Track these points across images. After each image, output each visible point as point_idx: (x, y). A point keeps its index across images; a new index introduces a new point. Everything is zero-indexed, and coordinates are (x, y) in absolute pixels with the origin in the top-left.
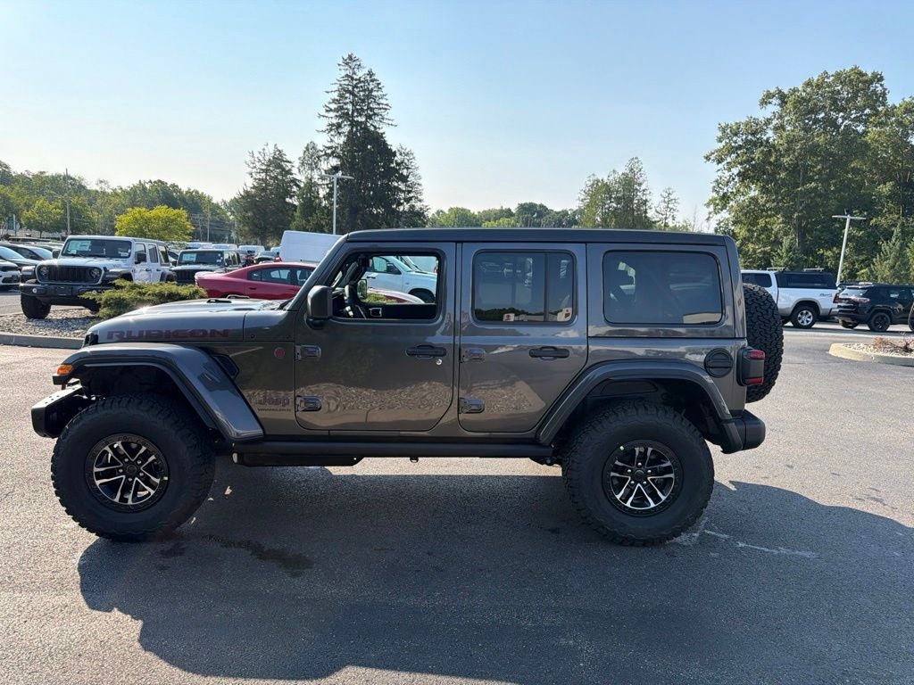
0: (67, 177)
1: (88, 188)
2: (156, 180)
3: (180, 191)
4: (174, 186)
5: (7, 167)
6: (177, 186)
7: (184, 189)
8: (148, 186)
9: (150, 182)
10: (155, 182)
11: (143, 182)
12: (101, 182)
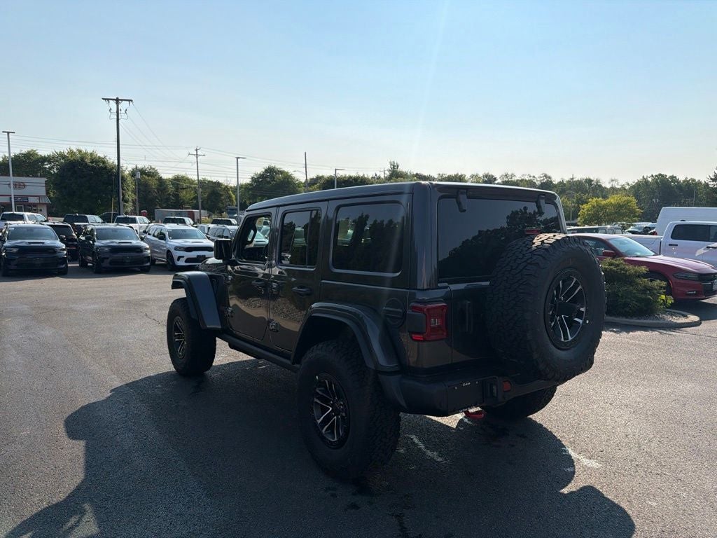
0: (589, 181)
1: (603, 186)
2: (657, 174)
3: (678, 181)
4: (672, 177)
5: (550, 178)
6: (676, 177)
7: (681, 178)
8: (650, 180)
9: (652, 176)
10: (656, 176)
11: (645, 177)
12: (612, 181)
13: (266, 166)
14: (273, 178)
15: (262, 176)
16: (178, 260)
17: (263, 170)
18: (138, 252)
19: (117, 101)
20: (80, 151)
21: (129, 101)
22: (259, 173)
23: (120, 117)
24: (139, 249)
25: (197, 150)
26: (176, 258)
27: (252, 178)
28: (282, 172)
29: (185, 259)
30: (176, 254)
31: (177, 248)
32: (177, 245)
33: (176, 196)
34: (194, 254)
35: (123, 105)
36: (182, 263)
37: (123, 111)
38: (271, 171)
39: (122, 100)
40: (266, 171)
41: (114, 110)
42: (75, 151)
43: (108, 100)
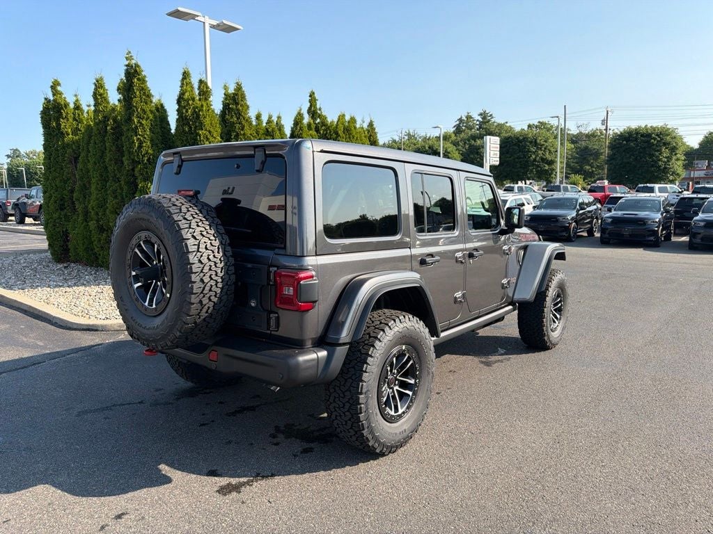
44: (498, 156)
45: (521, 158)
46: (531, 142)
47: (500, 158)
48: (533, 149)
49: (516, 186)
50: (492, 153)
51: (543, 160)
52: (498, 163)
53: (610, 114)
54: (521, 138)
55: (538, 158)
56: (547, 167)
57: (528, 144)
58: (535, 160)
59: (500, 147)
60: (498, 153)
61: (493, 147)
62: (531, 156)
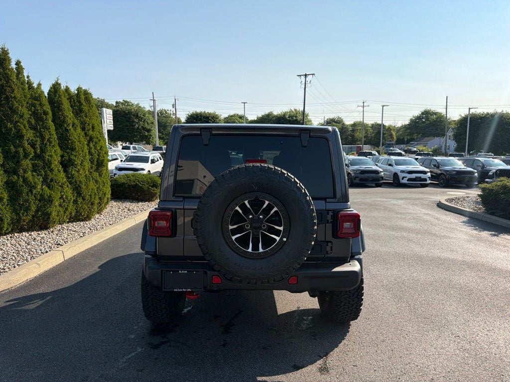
13: (423, 110)
14: (427, 119)
15: (419, 118)
16: (403, 179)
17: (420, 113)
18: (376, 174)
19: (306, 75)
20: (296, 110)
21: (313, 74)
22: (416, 115)
23: (306, 86)
24: (377, 172)
25: (364, 103)
26: (401, 178)
27: (411, 119)
28: (436, 114)
29: (407, 179)
30: (401, 175)
31: (402, 172)
32: (402, 169)
33: (353, 136)
34: (414, 176)
35: (309, 78)
36: (405, 181)
37: (308, 82)
38: (426, 113)
39: (308, 75)
40: (423, 113)
41: (304, 82)
42: (293, 110)
43: (300, 76)
44: (112, 124)
45: (128, 126)
46: (134, 115)
47: (114, 125)
48: (136, 121)
49: (132, 146)
50: (108, 121)
51: (144, 128)
52: (112, 129)
53: (177, 101)
54: (127, 112)
55: (140, 127)
56: (147, 134)
57: (132, 116)
58: (138, 128)
59: (113, 117)
60: (112, 121)
61: (108, 117)
62: (135, 125)
